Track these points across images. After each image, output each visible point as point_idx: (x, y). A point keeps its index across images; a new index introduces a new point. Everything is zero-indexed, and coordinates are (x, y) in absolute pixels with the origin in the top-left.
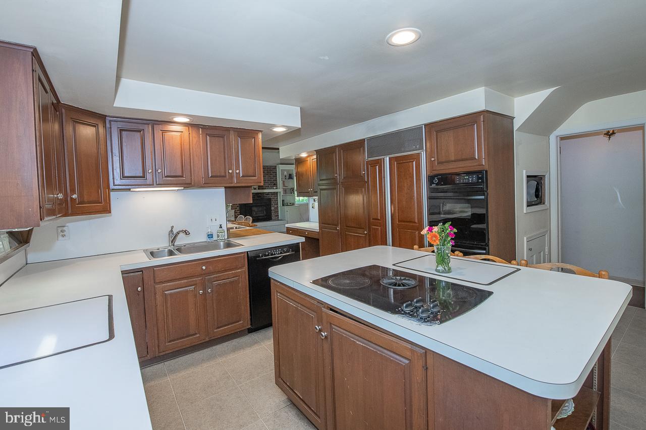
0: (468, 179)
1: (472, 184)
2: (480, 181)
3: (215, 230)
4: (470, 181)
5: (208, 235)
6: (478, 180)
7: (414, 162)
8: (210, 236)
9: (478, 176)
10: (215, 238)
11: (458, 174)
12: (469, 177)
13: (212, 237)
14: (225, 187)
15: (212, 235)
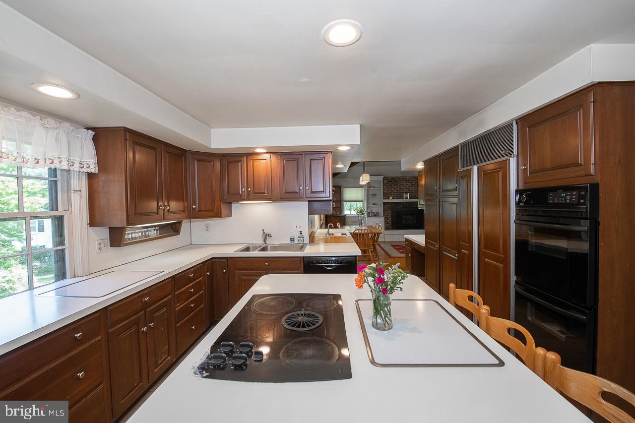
0: (565, 197)
1: (570, 205)
2: (582, 201)
3: (296, 235)
4: (568, 201)
5: (291, 239)
6: (579, 199)
7: (500, 173)
8: (292, 240)
9: (579, 193)
10: (296, 242)
11: (554, 189)
12: (566, 195)
13: (293, 241)
14: (309, 201)
15: (294, 239)
